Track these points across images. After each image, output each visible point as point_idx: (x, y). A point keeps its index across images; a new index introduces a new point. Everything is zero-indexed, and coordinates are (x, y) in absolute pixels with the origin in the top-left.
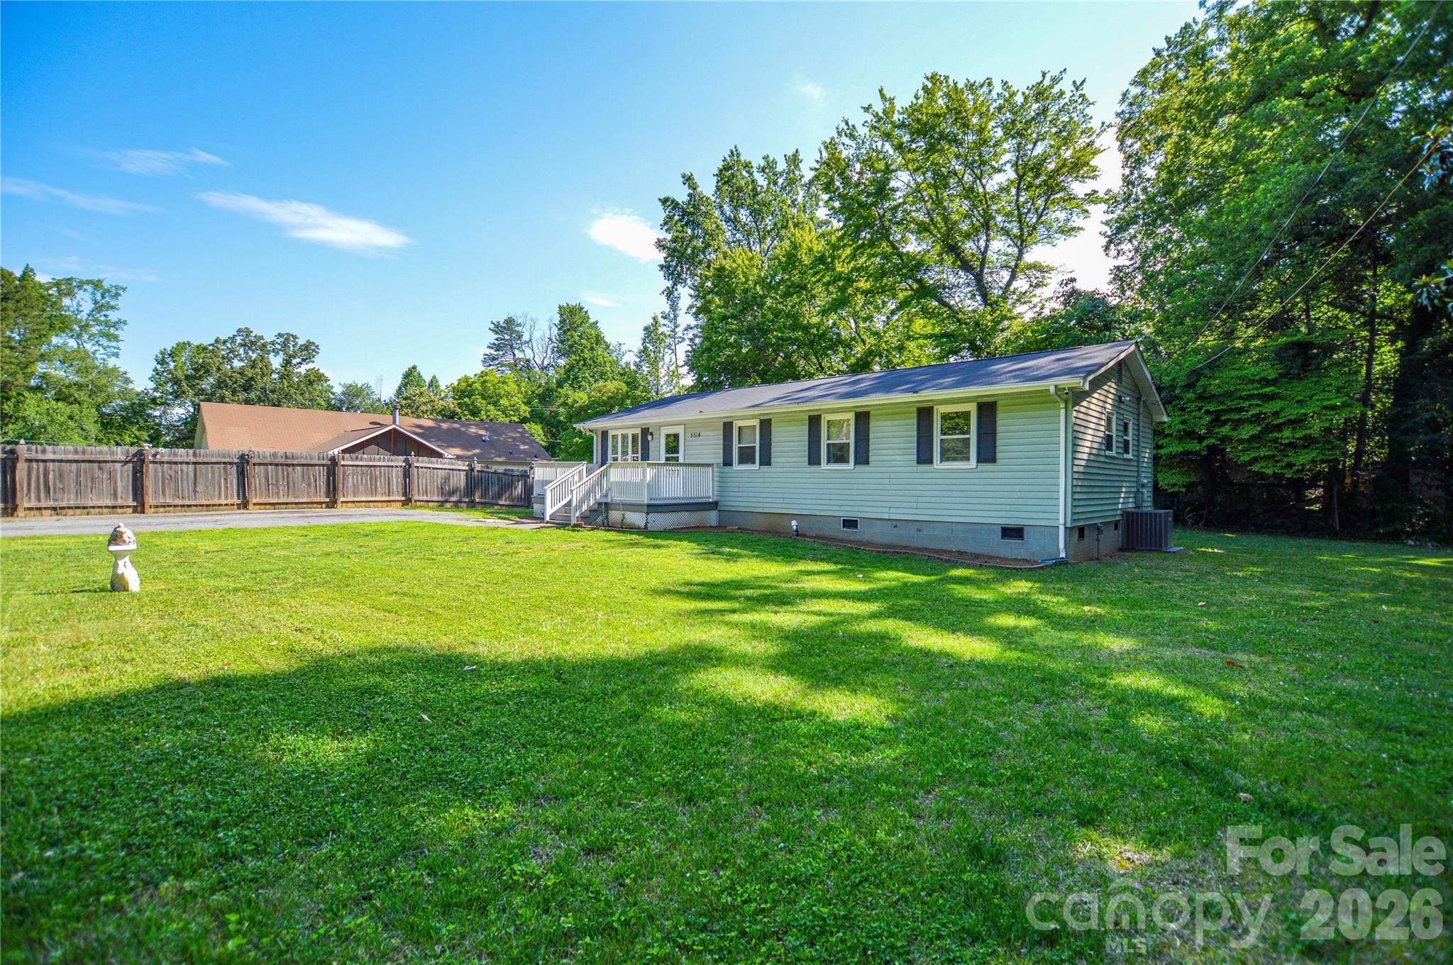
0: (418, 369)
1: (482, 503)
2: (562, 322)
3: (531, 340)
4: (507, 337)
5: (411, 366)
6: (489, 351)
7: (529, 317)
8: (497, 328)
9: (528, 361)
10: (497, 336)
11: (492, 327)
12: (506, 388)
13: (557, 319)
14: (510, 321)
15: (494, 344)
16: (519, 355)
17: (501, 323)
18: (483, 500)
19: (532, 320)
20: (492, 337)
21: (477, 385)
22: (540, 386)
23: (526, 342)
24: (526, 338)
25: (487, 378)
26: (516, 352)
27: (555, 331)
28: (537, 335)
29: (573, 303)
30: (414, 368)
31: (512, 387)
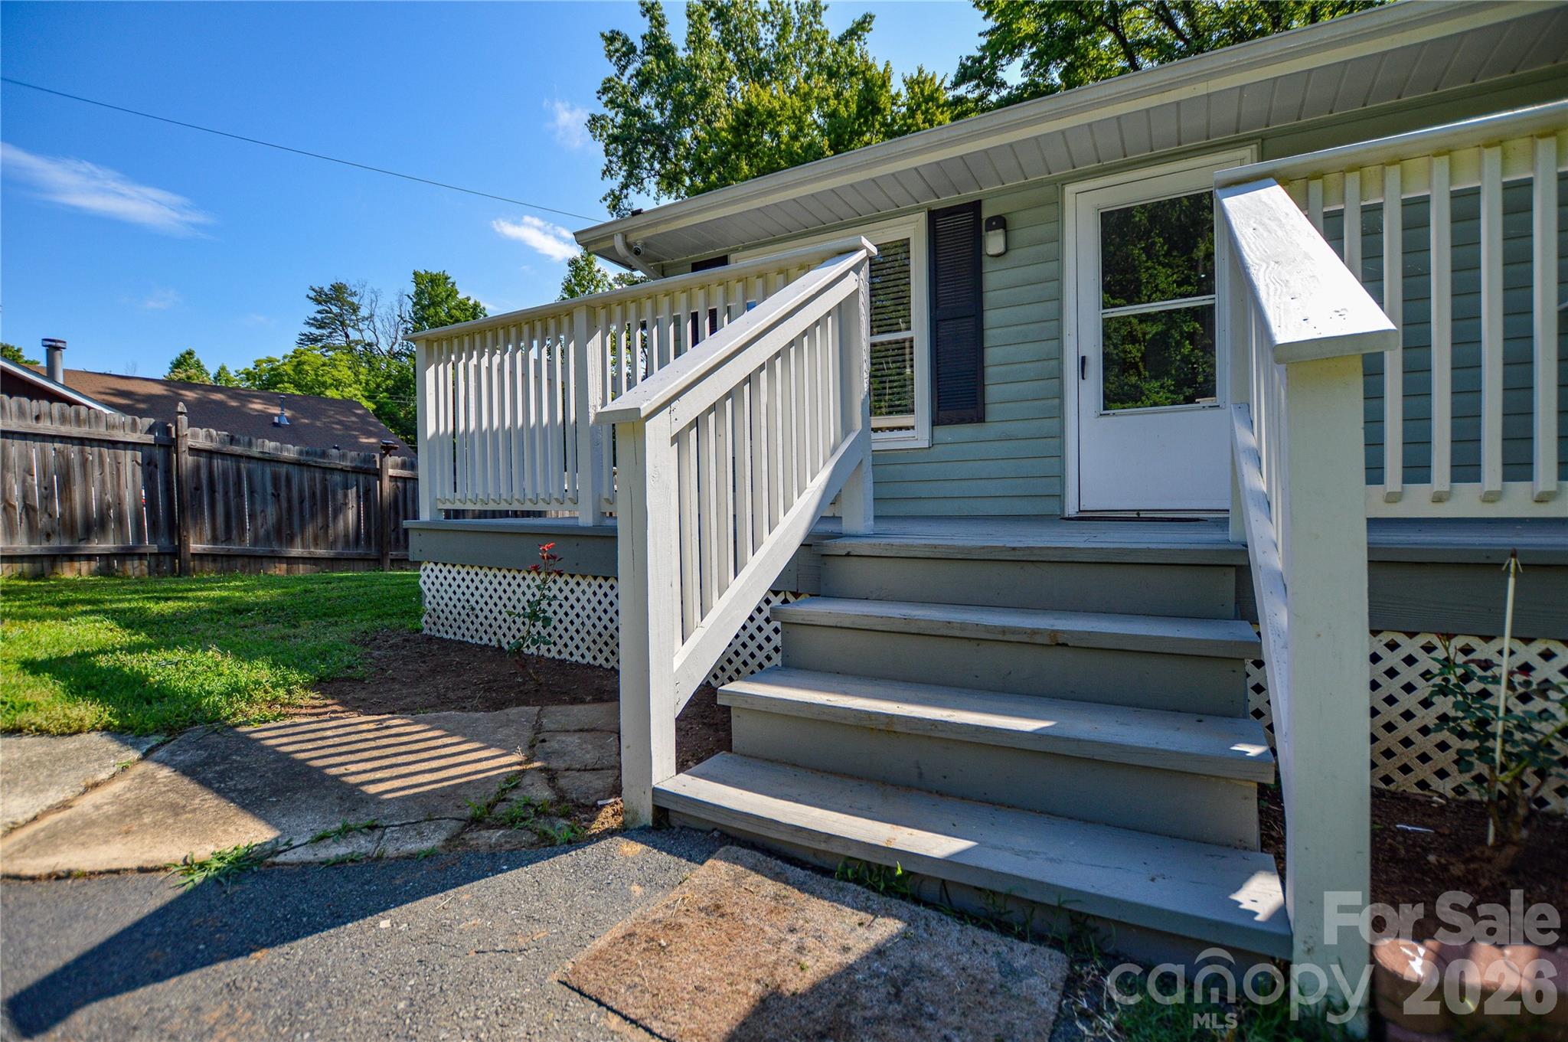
0: (197, 356)
1: (214, 557)
2: (419, 294)
3: (372, 316)
4: (335, 310)
5: (183, 351)
6: (307, 330)
7: (368, 288)
8: (320, 297)
9: (370, 345)
10: (320, 308)
11: (312, 294)
12: (335, 373)
13: (412, 289)
14: (339, 290)
15: (315, 319)
16: (354, 335)
17: (326, 290)
18: (221, 548)
19: (373, 292)
20: (312, 310)
21: (289, 369)
22: (389, 376)
23: (364, 319)
24: (364, 312)
25: (304, 358)
26: (350, 331)
27: (409, 305)
28: (380, 311)
29: (434, 270)
30: (190, 353)
31: (345, 374)
